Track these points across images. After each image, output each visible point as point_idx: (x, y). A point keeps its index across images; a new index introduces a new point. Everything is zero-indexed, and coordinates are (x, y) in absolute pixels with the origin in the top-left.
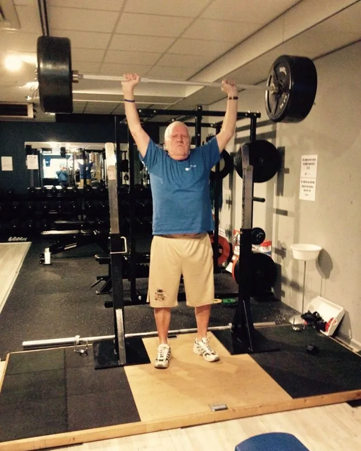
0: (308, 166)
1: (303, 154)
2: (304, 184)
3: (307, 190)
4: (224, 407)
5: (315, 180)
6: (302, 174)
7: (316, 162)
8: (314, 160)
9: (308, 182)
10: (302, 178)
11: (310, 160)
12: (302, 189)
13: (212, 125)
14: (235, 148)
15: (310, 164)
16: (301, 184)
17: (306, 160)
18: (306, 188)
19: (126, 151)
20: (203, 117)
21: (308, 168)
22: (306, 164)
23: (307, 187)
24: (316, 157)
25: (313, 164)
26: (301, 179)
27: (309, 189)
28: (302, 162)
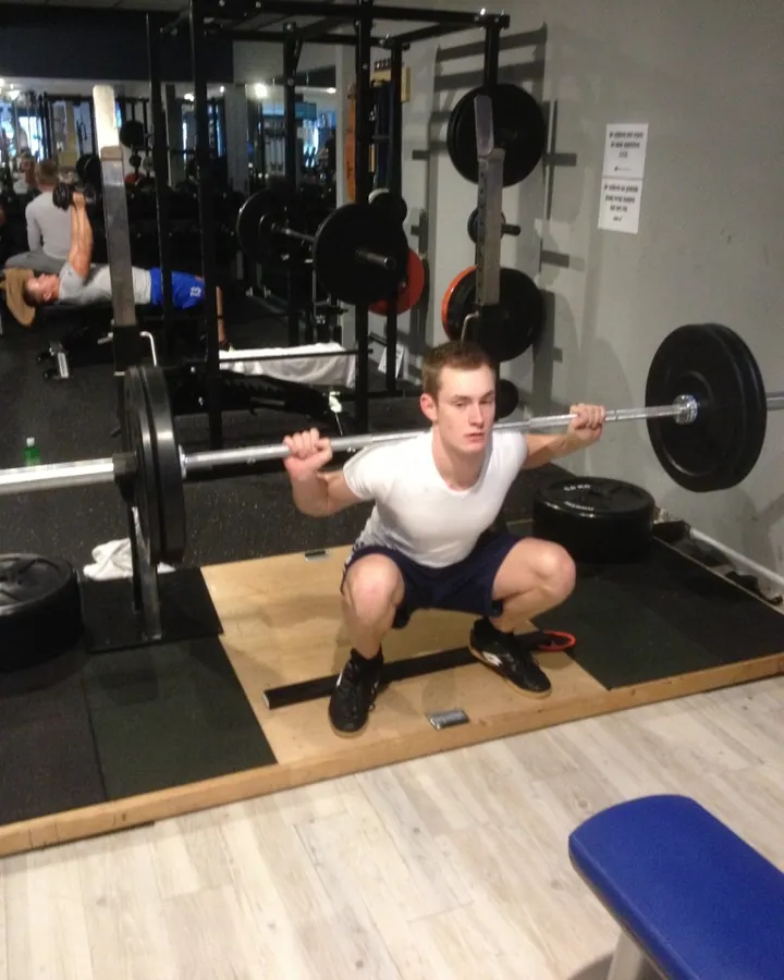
0: (623, 149)
1: (613, 121)
2: (609, 192)
3: (618, 208)
4: (459, 716)
5: (639, 184)
6: (608, 169)
7: (643, 141)
8: (639, 135)
9: (623, 189)
10: (606, 177)
11: (630, 135)
12: (605, 206)
13: (381, 42)
14: (436, 100)
15: (628, 145)
16: (605, 193)
17: (619, 135)
18: (616, 203)
19: (147, 100)
20: (375, 21)
21: (624, 155)
22: (619, 145)
23: (620, 199)
24: (643, 128)
25: (637, 145)
26: (604, 182)
27: (622, 204)
28: (609, 140)
